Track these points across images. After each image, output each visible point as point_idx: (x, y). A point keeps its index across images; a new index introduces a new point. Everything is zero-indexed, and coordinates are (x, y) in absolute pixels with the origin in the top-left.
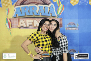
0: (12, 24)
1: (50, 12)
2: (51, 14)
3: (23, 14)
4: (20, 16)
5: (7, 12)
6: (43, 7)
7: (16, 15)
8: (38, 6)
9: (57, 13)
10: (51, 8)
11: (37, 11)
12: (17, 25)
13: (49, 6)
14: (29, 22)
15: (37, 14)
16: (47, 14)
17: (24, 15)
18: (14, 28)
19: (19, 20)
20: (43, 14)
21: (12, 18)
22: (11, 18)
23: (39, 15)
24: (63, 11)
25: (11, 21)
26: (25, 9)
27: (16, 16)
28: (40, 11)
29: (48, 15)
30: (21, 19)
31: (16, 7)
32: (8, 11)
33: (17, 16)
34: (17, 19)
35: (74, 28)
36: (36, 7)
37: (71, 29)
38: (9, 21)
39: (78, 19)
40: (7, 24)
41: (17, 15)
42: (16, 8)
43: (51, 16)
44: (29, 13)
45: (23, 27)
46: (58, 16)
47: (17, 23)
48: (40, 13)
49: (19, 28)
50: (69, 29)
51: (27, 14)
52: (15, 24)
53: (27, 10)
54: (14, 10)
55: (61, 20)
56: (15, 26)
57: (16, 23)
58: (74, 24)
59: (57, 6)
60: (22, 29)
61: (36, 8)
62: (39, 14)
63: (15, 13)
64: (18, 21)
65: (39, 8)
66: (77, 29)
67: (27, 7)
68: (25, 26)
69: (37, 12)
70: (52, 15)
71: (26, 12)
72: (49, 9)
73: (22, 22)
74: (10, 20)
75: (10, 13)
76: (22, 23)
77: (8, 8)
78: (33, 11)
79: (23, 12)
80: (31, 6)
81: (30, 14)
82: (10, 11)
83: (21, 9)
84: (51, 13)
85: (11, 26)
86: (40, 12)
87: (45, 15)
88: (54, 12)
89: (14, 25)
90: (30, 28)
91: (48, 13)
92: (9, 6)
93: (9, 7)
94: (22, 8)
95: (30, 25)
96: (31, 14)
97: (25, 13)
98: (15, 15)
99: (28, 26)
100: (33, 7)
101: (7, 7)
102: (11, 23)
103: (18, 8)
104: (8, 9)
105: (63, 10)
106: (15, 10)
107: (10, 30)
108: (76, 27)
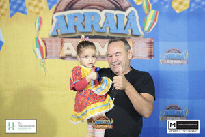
0: (48, 51)
1: (128, 25)
2: (130, 31)
4: (64, 33)
5: (37, 25)
6: (113, 15)
7: (57, 31)
8: (102, 14)
9: (143, 29)
10: (130, 17)
11: (101, 23)
12: (59, 51)
13: (126, 14)
15: (101, 31)
16: (121, 30)
17: (73, 31)
18: (51, 57)
20: (114, 29)
21: (47, 37)
24: (156, 23)
25: (45, 44)
26: (76, 19)
27: (56, 34)
29: (124, 32)
31: (57, 14)
32: (41, 23)
33: (59, 34)
35: (178, 59)
37: (172, 61)
38: (42, 45)
39: (188, 41)
41: (59, 31)
42: (57, 17)
43: (130, 34)
44: (84, 27)
45: (70, 56)
46: (146, 35)
48: (108, 29)
49: (63, 58)
50: (168, 61)
51: (80, 29)
52: (53, 51)
54: (53, 21)
55: (150, 43)
56: (53, 55)
57: (57, 49)
58: (179, 52)
59: (144, 13)
60: (68, 61)
61: (100, 17)
62: (104, 29)
63: (55, 27)
64: (59, 43)
65: (104, 17)
66: (185, 62)
67: (80, 14)
69: (101, 26)
72: (126, 20)
74: (44, 42)
75: (42, 28)
76: (68, 49)
77: (40, 15)
79: (71, 25)
80: (88, 13)
82: (43, 22)
84: (130, 27)
86: (106, 25)
88: (137, 27)
89: (52, 53)
92: (42, 12)
93: (42, 14)
96: (88, 29)
97: (75, 26)
98: (53, 31)
100: (93, 14)
101: (37, 13)
103: (61, 16)
104: (41, 19)
105: (155, 21)
106: (55, 20)
107: (44, 63)
108: (184, 59)
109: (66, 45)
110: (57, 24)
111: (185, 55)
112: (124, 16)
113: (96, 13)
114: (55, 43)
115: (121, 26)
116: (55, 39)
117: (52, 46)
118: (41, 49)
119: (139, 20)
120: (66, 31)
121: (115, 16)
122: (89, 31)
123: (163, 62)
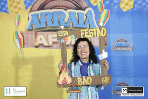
0: (25, 41)
1: (87, 21)
2: (88, 25)
3: (43, 25)
4: (37, 27)
5: (17, 21)
6: (75, 13)
7: (32, 26)
9: (98, 24)
10: (88, 15)
11: (66, 20)
12: (34, 41)
13: (85, 12)
14: (52, 37)
15: (66, 25)
16: (81, 25)
17: (45, 26)
18: (28, 46)
19: (36, 35)
20: (76, 25)
22: (24, 30)
23: (68, 27)
24: (108, 20)
25: (23, 36)
26: (47, 17)
27: (31, 28)
28: (71, 20)
29: (84, 27)
30: (39, 33)
32: (19, 20)
33: (34, 28)
34: (33, 32)
35: (125, 47)
36: (64, 13)
37: (120, 49)
38: (21, 37)
39: (133, 33)
40: (17, 41)
41: (34, 26)
42: (32, 15)
43: (88, 28)
44: (53, 23)
45: (42, 45)
47: (34, 38)
48: (71, 24)
49: (37, 47)
50: (118, 49)
52: (29, 42)
53: (49, 18)
54: (29, 18)
56: (29, 44)
57: (32, 40)
58: (126, 42)
59: (99, 12)
60: (41, 49)
61: (65, 15)
62: (68, 24)
63: (31, 23)
65: (69, 15)
66: (131, 49)
67: (49, 13)
68: (46, 44)
70: (90, 26)
71: (48, 22)
72: (85, 17)
73: (41, 38)
74: (22, 34)
75: (21, 23)
77: (19, 14)
78: (60, 20)
79: (43, 21)
80: (56, 12)
81: (54, 25)
82: (22, 19)
83: (39, 16)
84: (88, 23)
85: (24, 45)
87: (79, 26)
88: (94, 22)
89: (28, 43)
90: (54, 48)
91: (83, 23)
92: (20, 11)
94: (41, 14)
95: (54, 43)
97: (46, 22)
98: (29, 26)
99: (50, 44)
100: (59, 13)
101: (17, 13)
102: (24, 39)
103: (35, 15)
104: (19, 16)
105: (107, 18)
106: (31, 18)
107: (22, 51)
108: (129, 47)
109: (39, 37)
110: (32, 20)
111: (131, 43)
112: (83, 14)
113: (62, 12)
114: (31, 35)
115: (81, 22)
116: (30, 32)
117: (28, 38)
118: (20, 40)
119: (95, 17)
120: (39, 26)
121: (77, 14)
122: (57, 26)
123: (114, 49)
